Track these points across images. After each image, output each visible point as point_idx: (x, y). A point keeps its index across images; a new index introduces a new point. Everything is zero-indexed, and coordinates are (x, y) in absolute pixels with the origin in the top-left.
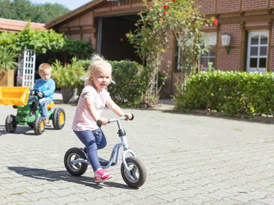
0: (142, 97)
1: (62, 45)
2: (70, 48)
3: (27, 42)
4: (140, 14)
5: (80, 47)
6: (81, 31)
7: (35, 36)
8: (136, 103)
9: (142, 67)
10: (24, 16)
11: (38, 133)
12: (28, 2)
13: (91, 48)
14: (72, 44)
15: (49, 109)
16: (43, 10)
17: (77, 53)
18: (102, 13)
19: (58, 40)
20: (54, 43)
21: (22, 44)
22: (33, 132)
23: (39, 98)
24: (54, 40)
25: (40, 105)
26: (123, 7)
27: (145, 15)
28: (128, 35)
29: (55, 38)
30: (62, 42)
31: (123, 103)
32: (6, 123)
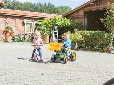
0: (107, 47)
1: (69, 24)
2: (73, 25)
3: (55, 23)
4: (107, 10)
5: (77, 25)
6: (78, 18)
7: (58, 20)
8: (104, 50)
9: (107, 33)
10: (52, 12)
11: (65, 63)
12: (54, 6)
13: (82, 25)
14: (74, 24)
15: (69, 53)
16: (60, 9)
17: (76, 27)
18: (87, 9)
19: (68, 22)
20: (66, 23)
21: (53, 24)
22: (63, 62)
23: (65, 47)
24: (66, 22)
25: (66, 51)
26: (97, 7)
27: (109, 10)
28: (101, 19)
29: (67, 21)
30: (70, 23)
31: (98, 50)
32: (52, 58)
